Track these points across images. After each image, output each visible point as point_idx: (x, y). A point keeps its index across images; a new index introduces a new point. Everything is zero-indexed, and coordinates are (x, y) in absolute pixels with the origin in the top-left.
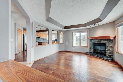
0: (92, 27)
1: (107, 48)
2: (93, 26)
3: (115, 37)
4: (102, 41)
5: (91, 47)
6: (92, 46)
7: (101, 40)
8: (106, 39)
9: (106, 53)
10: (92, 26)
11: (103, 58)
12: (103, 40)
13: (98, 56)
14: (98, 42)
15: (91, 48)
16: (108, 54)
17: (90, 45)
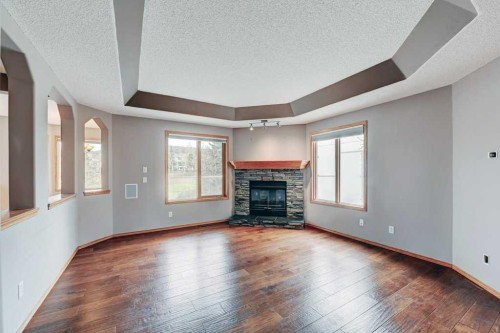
0: (254, 125)
1: (290, 192)
2: (262, 124)
3: (308, 165)
4: (277, 174)
5: (240, 197)
6: (244, 193)
7: (272, 170)
8: (287, 170)
9: (288, 209)
10: (258, 123)
11: (287, 224)
12: (279, 171)
13: (274, 224)
14: (265, 179)
15: (238, 201)
16: (292, 210)
17: (237, 189)
